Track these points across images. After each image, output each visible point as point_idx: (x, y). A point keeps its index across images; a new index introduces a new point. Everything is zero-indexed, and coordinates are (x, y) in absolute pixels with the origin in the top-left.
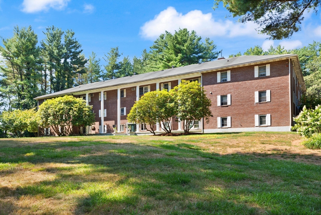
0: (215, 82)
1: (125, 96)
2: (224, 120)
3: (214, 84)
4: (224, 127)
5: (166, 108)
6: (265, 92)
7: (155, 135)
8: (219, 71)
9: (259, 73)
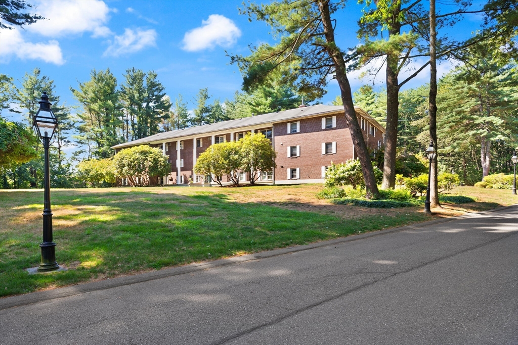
0: (285, 133)
1: (201, 146)
2: (293, 171)
3: (285, 135)
4: (294, 178)
5: (230, 160)
6: (331, 144)
7: (222, 187)
8: (289, 122)
9: (326, 124)
